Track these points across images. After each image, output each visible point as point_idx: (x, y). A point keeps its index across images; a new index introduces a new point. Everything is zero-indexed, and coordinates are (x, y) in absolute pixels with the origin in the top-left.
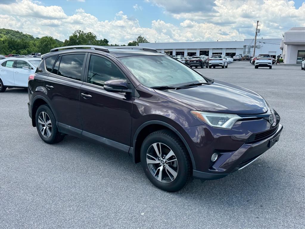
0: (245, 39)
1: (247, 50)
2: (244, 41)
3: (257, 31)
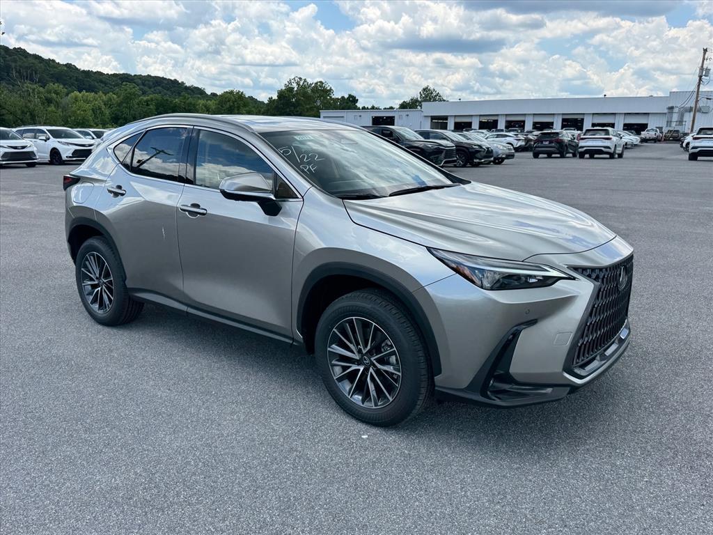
0: (671, 92)
1: (675, 117)
2: (668, 95)
3: (703, 73)
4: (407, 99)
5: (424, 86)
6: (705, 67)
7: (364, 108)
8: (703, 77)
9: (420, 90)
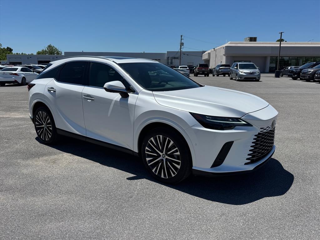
0: (167, 52)
1: (170, 61)
2: (166, 52)
3: (182, 44)
4: (40, 50)
5: (49, 44)
6: (182, 42)
7: (17, 54)
8: (182, 46)
9: (47, 46)
